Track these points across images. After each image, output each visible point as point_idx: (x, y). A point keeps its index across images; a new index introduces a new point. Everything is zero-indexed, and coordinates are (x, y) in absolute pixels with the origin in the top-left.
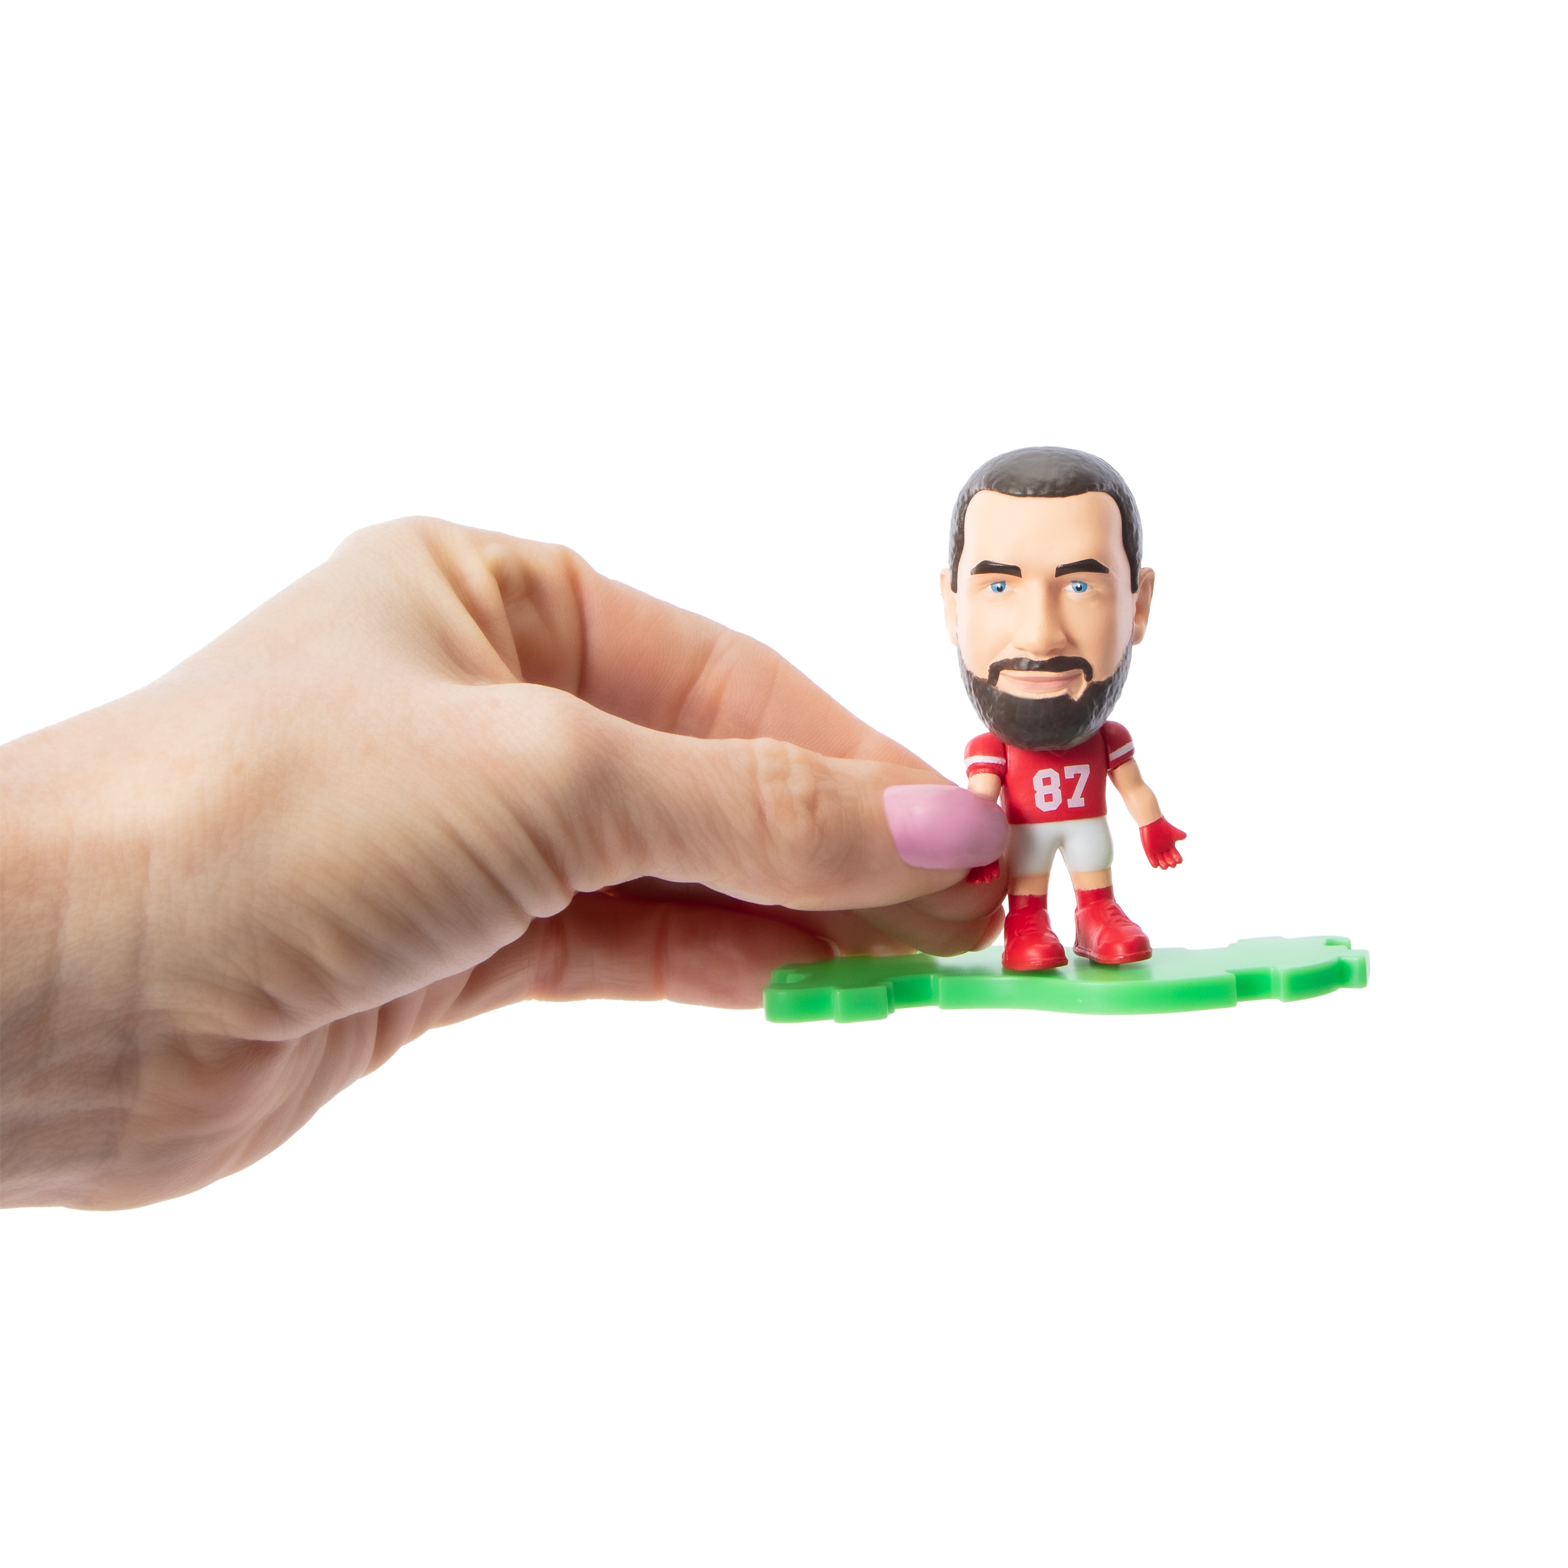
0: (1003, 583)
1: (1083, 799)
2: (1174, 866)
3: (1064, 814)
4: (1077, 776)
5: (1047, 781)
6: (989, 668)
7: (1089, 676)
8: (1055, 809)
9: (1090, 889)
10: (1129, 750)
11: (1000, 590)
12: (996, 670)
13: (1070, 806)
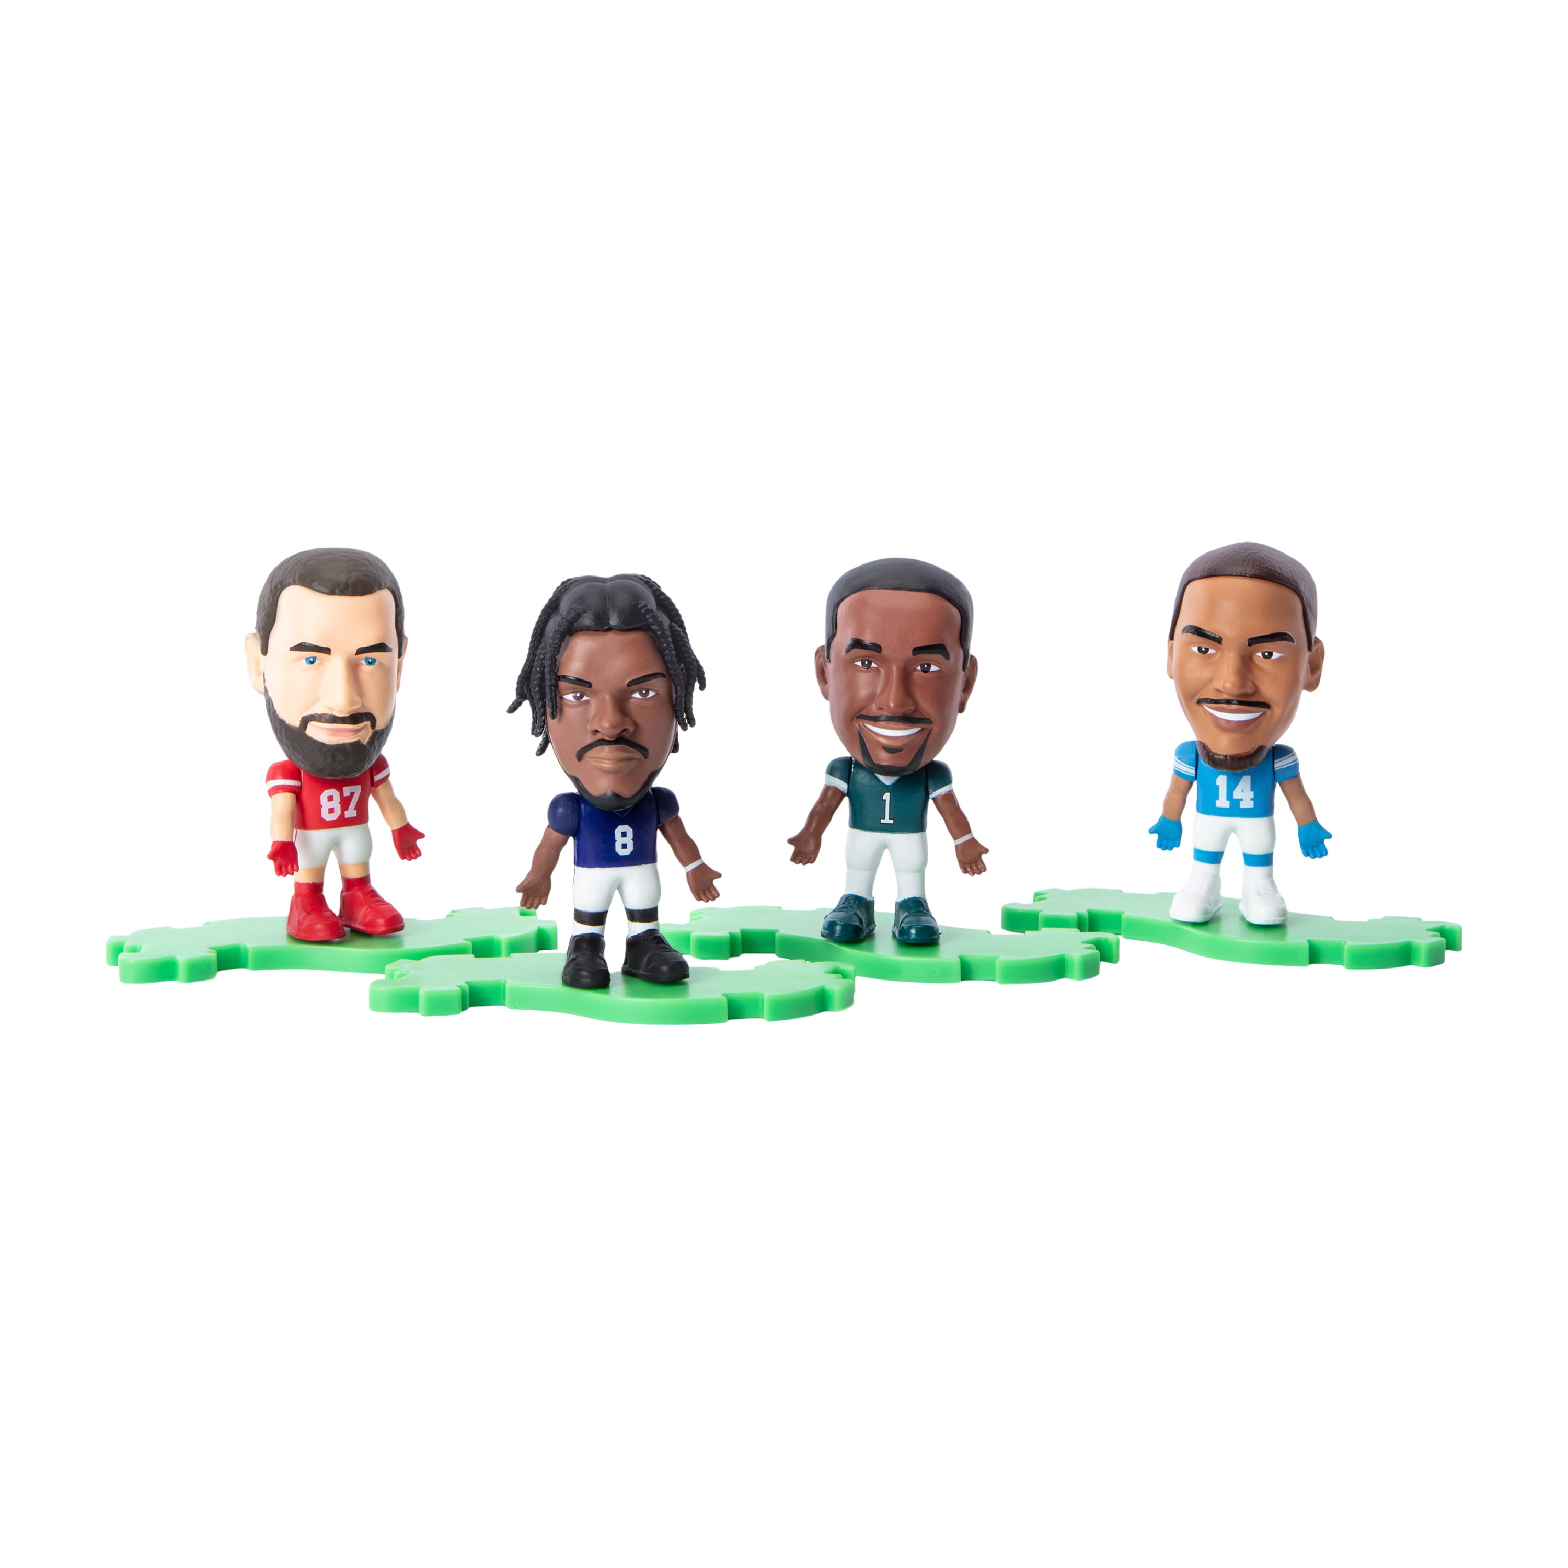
0: (315, 658)
1: (355, 811)
2: (415, 858)
3: (342, 822)
4: (352, 794)
5: (330, 798)
6: (301, 719)
7: (373, 725)
8: (336, 818)
9: (356, 877)
10: (388, 774)
11: (312, 663)
12: (306, 721)
13: (346, 817)
